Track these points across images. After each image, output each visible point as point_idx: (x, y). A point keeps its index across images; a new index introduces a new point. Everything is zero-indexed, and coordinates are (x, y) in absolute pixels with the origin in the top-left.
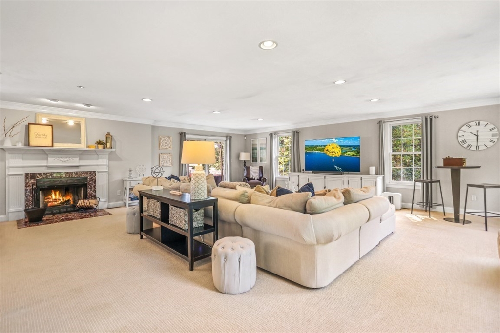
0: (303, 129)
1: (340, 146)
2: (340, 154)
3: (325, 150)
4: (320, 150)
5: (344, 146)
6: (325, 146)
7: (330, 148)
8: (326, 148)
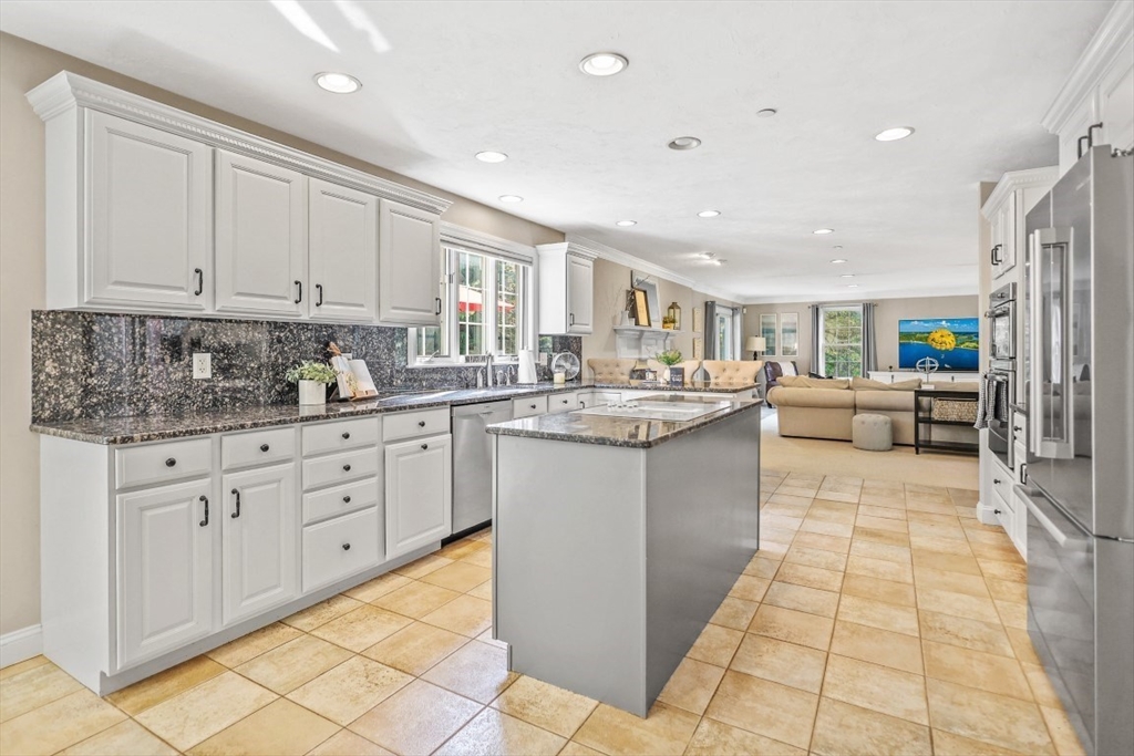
0: (882, 301)
1: (954, 333)
2: (953, 345)
3: (930, 340)
4: (921, 339)
5: (960, 333)
6: (929, 333)
7: (937, 336)
8: (931, 337)
